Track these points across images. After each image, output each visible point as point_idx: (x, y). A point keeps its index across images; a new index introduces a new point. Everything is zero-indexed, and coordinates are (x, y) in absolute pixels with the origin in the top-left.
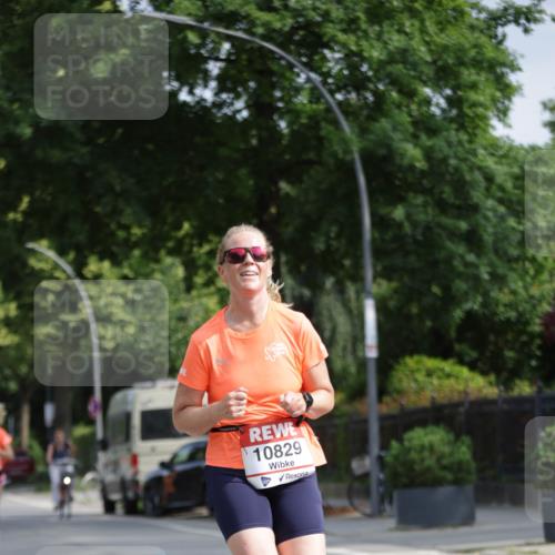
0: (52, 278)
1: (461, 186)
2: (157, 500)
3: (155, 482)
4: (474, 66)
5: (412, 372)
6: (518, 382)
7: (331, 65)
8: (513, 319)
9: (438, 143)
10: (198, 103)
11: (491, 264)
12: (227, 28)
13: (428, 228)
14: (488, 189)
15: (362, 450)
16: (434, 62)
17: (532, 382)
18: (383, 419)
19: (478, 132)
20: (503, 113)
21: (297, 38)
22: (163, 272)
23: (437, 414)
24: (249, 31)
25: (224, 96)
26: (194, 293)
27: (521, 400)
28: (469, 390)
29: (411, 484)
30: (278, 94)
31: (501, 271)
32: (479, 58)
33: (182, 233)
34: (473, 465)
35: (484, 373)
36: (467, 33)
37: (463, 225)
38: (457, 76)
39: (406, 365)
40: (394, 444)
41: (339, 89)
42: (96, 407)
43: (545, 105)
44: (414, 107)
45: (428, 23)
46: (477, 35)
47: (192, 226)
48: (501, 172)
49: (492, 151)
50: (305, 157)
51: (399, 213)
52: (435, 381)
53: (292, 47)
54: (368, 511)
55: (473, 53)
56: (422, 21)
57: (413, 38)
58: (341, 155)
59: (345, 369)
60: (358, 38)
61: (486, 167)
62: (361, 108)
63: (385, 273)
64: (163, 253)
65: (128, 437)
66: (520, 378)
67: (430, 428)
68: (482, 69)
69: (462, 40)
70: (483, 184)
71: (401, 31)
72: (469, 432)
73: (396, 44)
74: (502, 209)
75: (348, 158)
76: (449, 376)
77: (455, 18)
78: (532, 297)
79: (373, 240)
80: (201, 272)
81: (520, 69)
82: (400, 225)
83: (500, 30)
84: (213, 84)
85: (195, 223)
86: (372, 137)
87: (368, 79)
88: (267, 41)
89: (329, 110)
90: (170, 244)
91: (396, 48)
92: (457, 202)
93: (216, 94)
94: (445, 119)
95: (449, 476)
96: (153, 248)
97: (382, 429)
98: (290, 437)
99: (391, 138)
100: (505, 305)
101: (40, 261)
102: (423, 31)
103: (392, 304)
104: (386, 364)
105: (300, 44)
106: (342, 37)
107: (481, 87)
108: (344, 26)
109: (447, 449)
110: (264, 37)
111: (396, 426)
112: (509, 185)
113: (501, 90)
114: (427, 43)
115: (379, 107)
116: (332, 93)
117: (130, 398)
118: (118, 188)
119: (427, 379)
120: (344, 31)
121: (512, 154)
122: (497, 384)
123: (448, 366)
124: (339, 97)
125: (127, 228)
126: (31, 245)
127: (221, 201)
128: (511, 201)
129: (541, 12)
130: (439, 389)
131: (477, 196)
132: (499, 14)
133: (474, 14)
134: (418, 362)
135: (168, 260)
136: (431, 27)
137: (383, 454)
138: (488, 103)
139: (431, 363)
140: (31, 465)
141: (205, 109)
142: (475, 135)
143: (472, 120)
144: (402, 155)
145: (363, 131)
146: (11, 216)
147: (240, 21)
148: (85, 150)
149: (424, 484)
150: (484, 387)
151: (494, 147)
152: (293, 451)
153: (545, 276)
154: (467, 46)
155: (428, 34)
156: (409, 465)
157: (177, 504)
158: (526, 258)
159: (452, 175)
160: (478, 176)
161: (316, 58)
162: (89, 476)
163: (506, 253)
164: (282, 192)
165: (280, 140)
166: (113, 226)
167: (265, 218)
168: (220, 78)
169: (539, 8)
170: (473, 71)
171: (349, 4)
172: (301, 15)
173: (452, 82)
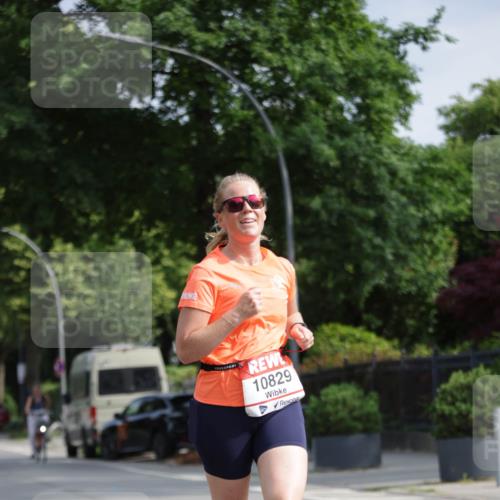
0: (23, 257)
1: (369, 179)
2: (112, 446)
3: (111, 430)
4: (380, 78)
5: (329, 337)
6: (417, 346)
7: (259, 77)
8: (413, 293)
9: (349, 143)
10: (147, 109)
11: (395, 247)
12: (171, 46)
13: (341, 216)
14: (392, 182)
16: (346, 75)
17: (429, 346)
19: (384, 133)
20: (405, 118)
21: (230, 54)
23: (350, 373)
24: (190, 49)
25: (169, 103)
27: (420, 361)
28: (376, 353)
29: (327, 433)
30: (214, 102)
31: (403, 252)
32: (385, 71)
33: (133, 220)
34: (380, 416)
35: (389, 338)
36: (374, 50)
37: (372, 213)
38: (365, 86)
39: (322, 331)
40: (313, 398)
41: (266, 98)
42: (61, 367)
43: (440, 111)
45: (341, 42)
46: (382, 51)
47: (141, 214)
48: (404, 167)
49: (395, 150)
50: (237, 155)
51: (316, 203)
52: (348, 346)
53: (227, 63)
55: (378, 67)
56: (336, 40)
57: (328, 54)
58: (267, 153)
60: (282, 55)
61: (391, 164)
62: (284, 114)
63: (305, 253)
64: (117, 236)
65: (87, 393)
66: (420, 342)
67: (342, 386)
68: (387, 80)
69: (370, 56)
70: (388, 177)
71: (318, 49)
72: (377, 388)
73: (315, 60)
74: (404, 199)
75: (273, 156)
76: (359, 341)
77: (364, 38)
78: (429, 274)
79: (295, 226)
80: (150, 253)
81: (418, 81)
82: (317, 214)
83: (402, 48)
84: (160, 94)
85: (144, 212)
86: (292, 138)
87: (291, 89)
89: (257, 115)
90: (123, 229)
91: (315, 64)
92: (365, 193)
93: (163, 101)
94: (355, 123)
95: (359, 426)
98: (280, 366)
99: (310, 140)
100: (407, 281)
101: (13, 242)
102: (337, 49)
103: (310, 280)
105: (233, 60)
106: (268, 55)
107: (386, 95)
108: (269, 45)
109: (357, 403)
110: (203, 54)
112: (410, 179)
113: (403, 99)
114: (341, 59)
115: (299, 114)
116: (260, 100)
117: (89, 359)
118: (79, 180)
119: (340, 344)
120: (270, 50)
121: (413, 152)
122: (400, 347)
123: (358, 332)
124: (266, 104)
125: (86, 215)
126: (5, 230)
127: (166, 192)
128: (411, 192)
129: (436, 32)
130: (351, 352)
131: (383, 187)
132: (401, 34)
133: (380, 34)
134: (333, 329)
135: (122, 242)
136: (344, 45)
138: (392, 109)
139: (344, 330)
140: (6, 416)
141: (153, 114)
142: (381, 136)
143: (378, 123)
144: (320, 155)
145: (286, 134)
147: (182, 41)
148: (50, 151)
149: (337, 433)
150: (389, 350)
151: (397, 147)
152: (284, 379)
153: (440, 256)
154: (374, 61)
155: (340, 51)
156: (325, 416)
157: (129, 449)
158: (424, 241)
159: (361, 170)
160: (383, 171)
161: (247, 71)
162: (55, 426)
163: (407, 236)
165: (216, 141)
166: (75, 213)
168: (163, 88)
169: (435, 29)
170: (379, 82)
171: (274, 26)
172: (233, 35)
173: (361, 92)
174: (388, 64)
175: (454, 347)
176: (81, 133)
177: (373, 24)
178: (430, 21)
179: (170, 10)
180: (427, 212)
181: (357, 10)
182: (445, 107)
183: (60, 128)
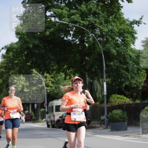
1: (124, 58)
2: (59, 125)
3: (58, 121)
4: (127, 33)
5: (114, 98)
7: (97, 32)
10: (68, 40)
11: (131, 75)
12: (75, 24)
13: (118, 67)
14: (130, 59)
15: (103, 115)
16: (119, 32)
17: (139, 100)
18: (108, 108)
20: (133, 43)
21: (90, 26)
22: (60, 76)
23: (119, 107)
24: (79, 25)
25: (74, 38)
26: (67, 80)
27: (137, 104)
28: (126, 102)
29: (114, 122)
30: (86, 38)
31: (133, 76)
33: (64, 68)
34: (127, 118)
35: (129, 98)
36: (126, 26)
37: (125, 67)
38: (124, 35)
39: (112, 96)
40: (110, 113)
41: (99, 38)
42: (46, 105)
43: (142, 42)
44: (114, 41)
46: (128, 26)
47: (67, 66)
48: (133, 55)
50: (91, 52)
51: (112, 63)
52: (119, 100)
53: (88, 28)
54: (104, 127)
55: (127, 30)
56: (116, 23)
58: (99, 52)
59: (99, 97)
60: (103, 26)
61: (130, 54)
62: (103, 41)
63: (108, 77)
65: (52, 111)
66: (137, 99)
67: (117, 110)
68: (129, 34)
70: (129, 58)
71: (111, 25)
72: (126, 111)
73: (110, 28)
74: (133, 63)
75: (100, 52)
77: (123, 23)
78: (139, 82)
79: (106, 70)
80: (68, 76)
81: (137, 34)
82: (112, 66)
83: (133, 25)
84: (72, 36)
85: (68, 66)
86: (106, 48)
88: (83, 27)
89: (97, 42)
90: (62, 70)
91: (110, 29)
92: (124, 62)
93: (72, 38)
94: (121, 44)
95: (122, 120)
96: (58, 71)
97: (107, 110)
99: (110, 48)
100: (134, 84)
102: (116, 25)
103: (110, 83)
104: (108, 96)
105: (90, 28)
106: (99, 26)
107: (129, 37)
108: (99, 24)
109: (121, 114)
111: (110, 109)
112: (135, 58)
113: (133, 38)
114: (117, 28)
115: (107, 41)
116: (97, 38)
117: (53, 103)
118: (51, 58)
119: (117, 99)
120: (99, 25)
121: (135, 51)
122: (132, 101)
123: (121, 96)
125: (53, 66)
126: (32, 70)
127: (73, 61)
128: (135, 61)
129: (141, 22)
131: (128, 60)
132: (132, 22)
133: (127, 22)
134: (115, 96)
135: (61, 73)
137: (108, 115)
138: (130, 41)
139: (118, 96)
140: (32, 117)
141: (70, 41)
142: (128, 47)
143: (127, 44)
144: (112, 52)
145: (104, 46)
146: (28, 64)
147: (78, 23)
148: (43, 51)
149: (116, 122)
150: (129, 101)
151: (132, 50)
155: (118, 26)
156: (113, 118)
159: (123, 56)
160: (128, 55)
161: (94, 31)
162: (44, 119)
163: (134, 72)
164: (86, 59)
165: (86, 48)
166: (50, 66)
167: (82, 65)
168: (72, 35)
170: (127, 34)
171: (101, 19)
172: (90, 22)
173: (123, 36)
174: (129, 30)
175: (146, 100)
176: (51, 46)
177: (126, 19)
178: (140, 19)
179: (74, 15)
180: (139, 66)
181: (121, 16)
182: (143, 41)
183: (46, 44)
